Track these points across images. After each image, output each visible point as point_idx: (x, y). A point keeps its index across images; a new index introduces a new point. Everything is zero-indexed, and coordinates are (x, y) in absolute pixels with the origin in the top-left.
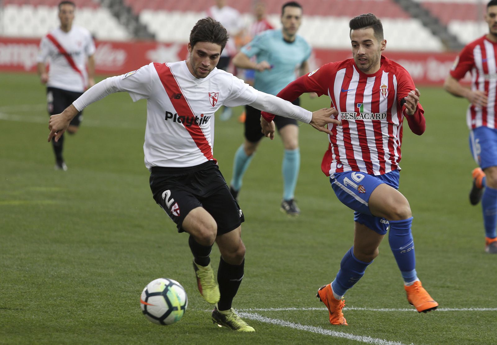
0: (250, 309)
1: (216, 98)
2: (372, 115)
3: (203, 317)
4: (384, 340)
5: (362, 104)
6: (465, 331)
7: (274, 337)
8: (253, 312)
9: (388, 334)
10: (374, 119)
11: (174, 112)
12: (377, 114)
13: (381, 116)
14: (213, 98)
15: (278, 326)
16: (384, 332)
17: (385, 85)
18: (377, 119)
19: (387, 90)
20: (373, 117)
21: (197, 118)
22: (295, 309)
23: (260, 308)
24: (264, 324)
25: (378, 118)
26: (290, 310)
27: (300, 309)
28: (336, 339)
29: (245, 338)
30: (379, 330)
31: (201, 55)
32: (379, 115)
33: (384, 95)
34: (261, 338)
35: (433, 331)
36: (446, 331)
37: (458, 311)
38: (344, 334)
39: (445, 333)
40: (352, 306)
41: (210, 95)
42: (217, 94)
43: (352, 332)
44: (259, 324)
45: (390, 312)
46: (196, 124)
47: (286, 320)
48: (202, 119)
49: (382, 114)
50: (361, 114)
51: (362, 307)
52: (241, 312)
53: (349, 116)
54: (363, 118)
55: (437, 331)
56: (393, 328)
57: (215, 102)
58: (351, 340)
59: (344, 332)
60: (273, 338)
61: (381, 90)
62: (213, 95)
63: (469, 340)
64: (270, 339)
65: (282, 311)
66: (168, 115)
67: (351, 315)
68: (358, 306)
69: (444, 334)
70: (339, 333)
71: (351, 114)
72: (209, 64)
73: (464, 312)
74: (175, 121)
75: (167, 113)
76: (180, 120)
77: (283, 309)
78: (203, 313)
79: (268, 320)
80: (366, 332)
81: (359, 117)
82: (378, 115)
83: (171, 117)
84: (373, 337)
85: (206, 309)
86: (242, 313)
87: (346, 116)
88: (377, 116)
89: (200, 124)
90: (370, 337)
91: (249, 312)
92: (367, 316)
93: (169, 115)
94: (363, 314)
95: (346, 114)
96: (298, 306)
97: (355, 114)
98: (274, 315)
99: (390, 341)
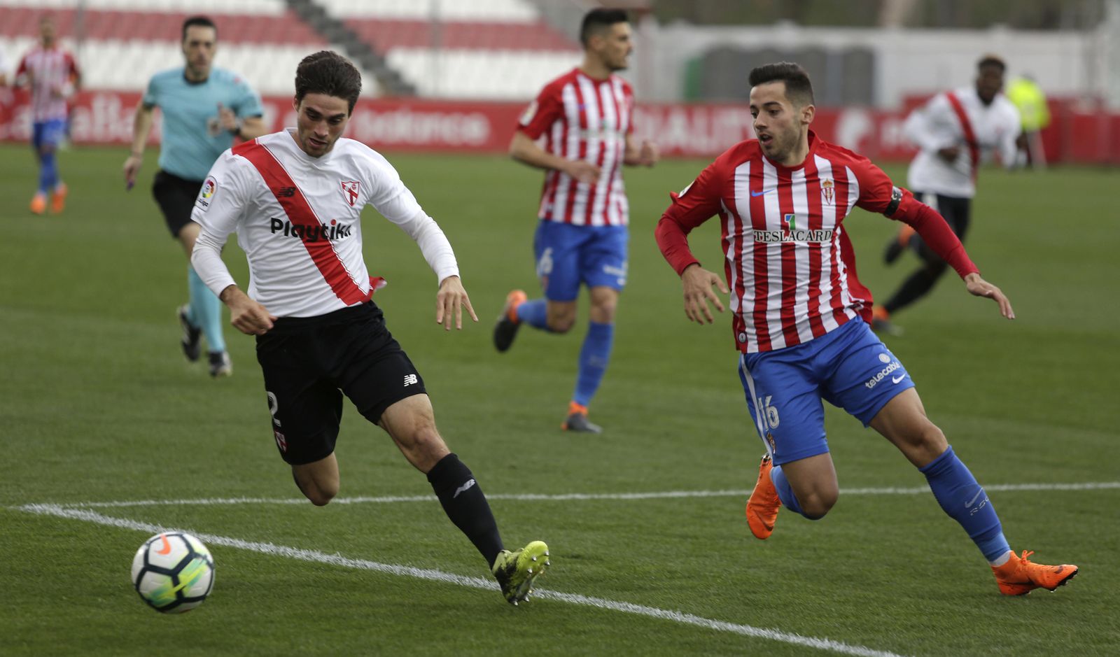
0: (82, 504)
1: (356, 191)
2: (810, 233)
3: (6, 519)
4: (293, 549)
5: (792, 215)
6: (420, 531)
7: (120, 547)
8: (87, 509)
9: (299, 539)
10: (812, 240)
11: (285, 219)
12: (817, 232)
13: (823, 236)
14: (350, 191)
15: (125, 530)
16: (293, 536)
17: (829, 180)
18: (817, 240)
19: (832, 190)
20: (811, 237)
21: (325, 227)
22: (153, 502)
23: (96, 502)
24: (104, 527)
25: (819, 238)
26: (144, 505)
27: (161, 503)
28: (217, 549)
29: (73, 550)
30: (285, 534)
31: (312, 117)
32: (822, 233)
33: (829, 199)
34: (99, 548)
35: (371, 533)
36: (391, 533)
37: (408, 502)
38: (231, 540)
39: (388, 536)
40: (243, 497)
41: (344, 186)
42: (357, 185)
43: (242, 537)
44: (97, 528)
45: (302, 504)
46: (325, 238)
47: (139, 521)
48: (333, 228)
49: (826, 232)
50: (791, 233)
51: (258, 497)
52: (67, 508)
53: (771, 237)
54: (794, 240)
55: (376, 533)
56: (308, 529)
57: (354, 198)
58: (242, 550)
59: (230, 537)
60: (118, 549)
61: (824, 190)
62: (349, 186)
63: (427, 546)
64: (114, 550)
65: (132, 507)
66: (275, 225)
67: (241, 510)
68: (252, 497)
69: (387, 538)
70: (222, 539)
71: (775, 234)
72: (327, 133)
73: (419, 503)
74: (286, 234)
75: (274, 220)
76: (296, 232)
77: (134, 503)
78: (6, 511)
79: (110, 521)
80: (265, 536)
81: (788, 238)
82: (819, 234)
83: (279, 228)
84: (276, 544)
85: (10, 505)
86: (69, 511)
87: (765, 236)
88: (817, 236)
89: (332, 238)
90: (271, 544)
91: (79, 509)
92: (267, 512)
93: (277, 224)
94: (261, 509)
95: (765, 233)
96: (157, 498)
97: (781, 233)
98: (119, 513)
99: (304, 549)
